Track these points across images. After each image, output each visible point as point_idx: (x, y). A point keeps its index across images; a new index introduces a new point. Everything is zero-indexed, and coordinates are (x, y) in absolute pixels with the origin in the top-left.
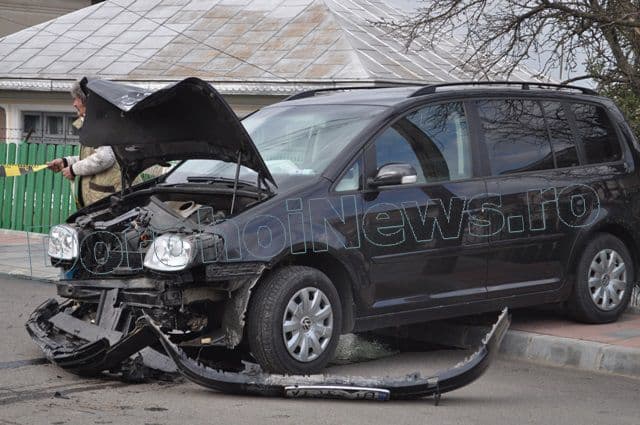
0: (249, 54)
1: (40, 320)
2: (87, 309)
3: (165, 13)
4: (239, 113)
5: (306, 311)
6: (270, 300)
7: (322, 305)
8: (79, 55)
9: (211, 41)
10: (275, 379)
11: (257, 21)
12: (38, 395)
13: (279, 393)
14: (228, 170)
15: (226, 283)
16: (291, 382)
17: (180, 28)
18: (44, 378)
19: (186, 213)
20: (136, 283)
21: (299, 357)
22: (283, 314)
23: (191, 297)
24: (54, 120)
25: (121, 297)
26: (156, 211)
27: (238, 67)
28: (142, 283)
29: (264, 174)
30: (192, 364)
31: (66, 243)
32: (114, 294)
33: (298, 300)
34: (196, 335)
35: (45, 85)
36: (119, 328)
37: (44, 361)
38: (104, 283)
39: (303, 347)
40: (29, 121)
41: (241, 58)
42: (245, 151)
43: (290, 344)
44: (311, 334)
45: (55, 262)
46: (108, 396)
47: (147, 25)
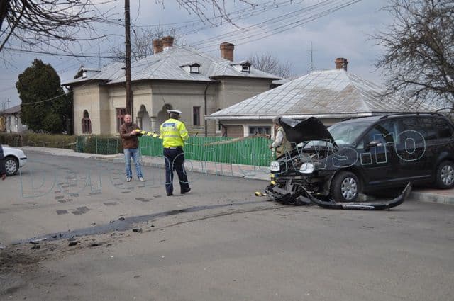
0: (326, 104)
1: (269, 189)
2: (283, 185)
3: (297, 91)
4: (325, 125)
5: (348, 184)
6: (338, 182)
7: (353, 183)
8: (268, 107)
9: (313, 100)
10: (339, 204)
11: (329, 92)
12: (271, 208)
13: (341, 208)
14: (324, 144)
15: (324, 177)
16: (345, 204)
17: (302, 96)
18: (272, 204)
19: (312, 156)
20: (297, 178)
21: (347, 198)
22: (341, 185)
23: (314, 181)
24: (260, 129)
25: (292, 182)
26: (302, 156)
27: (323, 109)
28: (299, 177)
29: (335, 144)
30: (315, 199)
31: (276, 166)
32: (290, 181)
33: (346, 181)
34: (316, 192)
35: (257, 117)
36: (292, 190)
37: (271, 201)
38: (287, 178)
39: (348, 195)
40: (251, 130)
41: (324, 105)
42: (328, 137)
43: (344, 194)
44: (350, 191)
45: (272, 172)
46: (291, 209)
47: (290, 95)
